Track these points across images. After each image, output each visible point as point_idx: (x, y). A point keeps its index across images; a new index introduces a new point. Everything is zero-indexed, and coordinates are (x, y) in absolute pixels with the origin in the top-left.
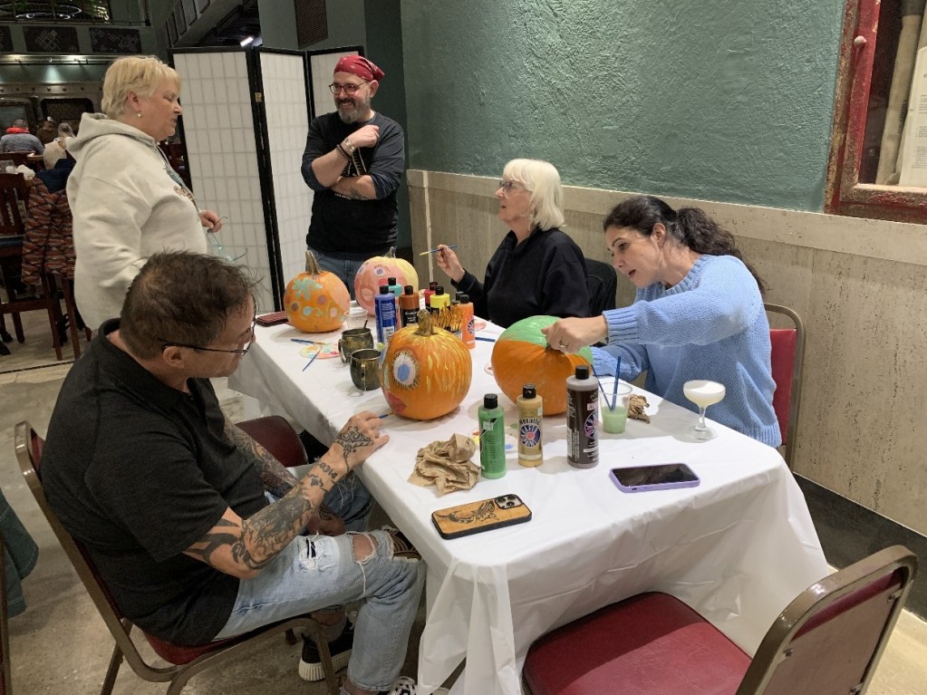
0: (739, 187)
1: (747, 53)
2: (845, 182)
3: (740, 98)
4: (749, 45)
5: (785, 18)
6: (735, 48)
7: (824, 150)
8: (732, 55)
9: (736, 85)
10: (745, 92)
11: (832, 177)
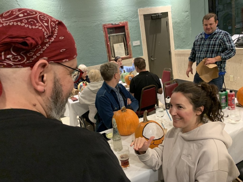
0: (96, 63)
1: (93, 46)
2: (111, 59)
3: (93, 52)
4: (93, 45)
5: (97, 42)
6: (90, 45)
7: (107, 56)
8: (90, 47)
9: (92, 50)
10: (94, 51)
11: (109, 59)
